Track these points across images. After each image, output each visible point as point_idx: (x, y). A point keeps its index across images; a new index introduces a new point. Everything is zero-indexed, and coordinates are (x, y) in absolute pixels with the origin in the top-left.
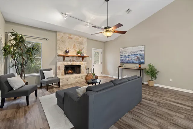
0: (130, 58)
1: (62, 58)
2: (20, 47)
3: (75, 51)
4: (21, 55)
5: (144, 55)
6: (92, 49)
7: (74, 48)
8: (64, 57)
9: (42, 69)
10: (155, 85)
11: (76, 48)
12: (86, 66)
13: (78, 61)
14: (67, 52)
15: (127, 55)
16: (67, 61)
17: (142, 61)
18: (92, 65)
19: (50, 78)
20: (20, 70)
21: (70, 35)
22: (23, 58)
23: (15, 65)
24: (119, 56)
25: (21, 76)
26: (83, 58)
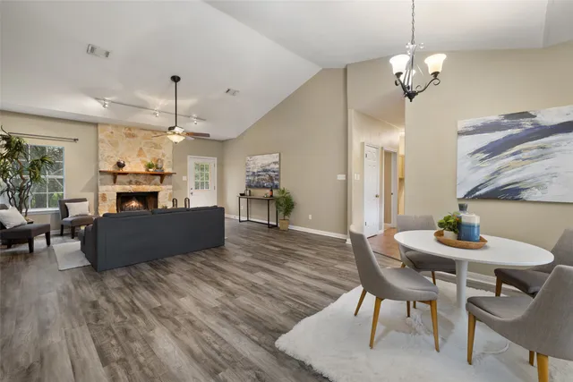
0: (260, 177)
1: (110, 178)
2: (17, 159)
3: (143, 162)
4: (20, 172)
5: (279, 172)
6: (189, 157)
7: (139, 155)
8: (115, 175)
9: (65, 198)
10: (291, 227)
11: (145, 157)
12: (171, 195)
13: (149, 184)
14: (120, 165)
15: (255, 171)
16: (121, 183)
17: (276, 182)
18: (189, 192)
19: (80, 215)
20: (18, 200)
21: (130, 129)
22: (22, 178)
23: (8, 190)
24: (244, 174)
25: (20, 209)
26: (162, 176)
